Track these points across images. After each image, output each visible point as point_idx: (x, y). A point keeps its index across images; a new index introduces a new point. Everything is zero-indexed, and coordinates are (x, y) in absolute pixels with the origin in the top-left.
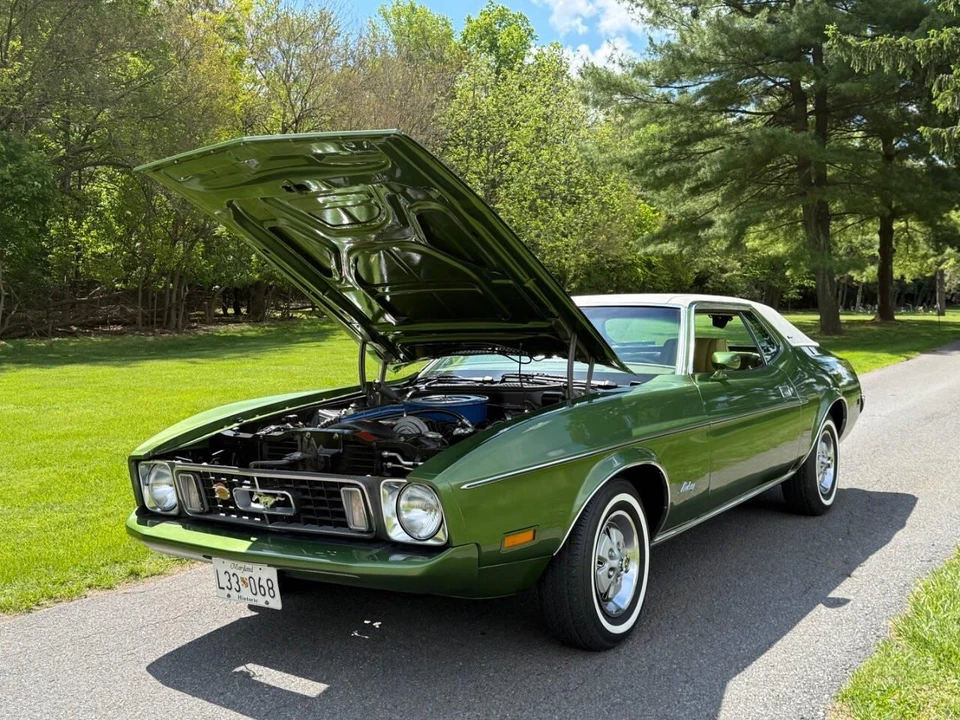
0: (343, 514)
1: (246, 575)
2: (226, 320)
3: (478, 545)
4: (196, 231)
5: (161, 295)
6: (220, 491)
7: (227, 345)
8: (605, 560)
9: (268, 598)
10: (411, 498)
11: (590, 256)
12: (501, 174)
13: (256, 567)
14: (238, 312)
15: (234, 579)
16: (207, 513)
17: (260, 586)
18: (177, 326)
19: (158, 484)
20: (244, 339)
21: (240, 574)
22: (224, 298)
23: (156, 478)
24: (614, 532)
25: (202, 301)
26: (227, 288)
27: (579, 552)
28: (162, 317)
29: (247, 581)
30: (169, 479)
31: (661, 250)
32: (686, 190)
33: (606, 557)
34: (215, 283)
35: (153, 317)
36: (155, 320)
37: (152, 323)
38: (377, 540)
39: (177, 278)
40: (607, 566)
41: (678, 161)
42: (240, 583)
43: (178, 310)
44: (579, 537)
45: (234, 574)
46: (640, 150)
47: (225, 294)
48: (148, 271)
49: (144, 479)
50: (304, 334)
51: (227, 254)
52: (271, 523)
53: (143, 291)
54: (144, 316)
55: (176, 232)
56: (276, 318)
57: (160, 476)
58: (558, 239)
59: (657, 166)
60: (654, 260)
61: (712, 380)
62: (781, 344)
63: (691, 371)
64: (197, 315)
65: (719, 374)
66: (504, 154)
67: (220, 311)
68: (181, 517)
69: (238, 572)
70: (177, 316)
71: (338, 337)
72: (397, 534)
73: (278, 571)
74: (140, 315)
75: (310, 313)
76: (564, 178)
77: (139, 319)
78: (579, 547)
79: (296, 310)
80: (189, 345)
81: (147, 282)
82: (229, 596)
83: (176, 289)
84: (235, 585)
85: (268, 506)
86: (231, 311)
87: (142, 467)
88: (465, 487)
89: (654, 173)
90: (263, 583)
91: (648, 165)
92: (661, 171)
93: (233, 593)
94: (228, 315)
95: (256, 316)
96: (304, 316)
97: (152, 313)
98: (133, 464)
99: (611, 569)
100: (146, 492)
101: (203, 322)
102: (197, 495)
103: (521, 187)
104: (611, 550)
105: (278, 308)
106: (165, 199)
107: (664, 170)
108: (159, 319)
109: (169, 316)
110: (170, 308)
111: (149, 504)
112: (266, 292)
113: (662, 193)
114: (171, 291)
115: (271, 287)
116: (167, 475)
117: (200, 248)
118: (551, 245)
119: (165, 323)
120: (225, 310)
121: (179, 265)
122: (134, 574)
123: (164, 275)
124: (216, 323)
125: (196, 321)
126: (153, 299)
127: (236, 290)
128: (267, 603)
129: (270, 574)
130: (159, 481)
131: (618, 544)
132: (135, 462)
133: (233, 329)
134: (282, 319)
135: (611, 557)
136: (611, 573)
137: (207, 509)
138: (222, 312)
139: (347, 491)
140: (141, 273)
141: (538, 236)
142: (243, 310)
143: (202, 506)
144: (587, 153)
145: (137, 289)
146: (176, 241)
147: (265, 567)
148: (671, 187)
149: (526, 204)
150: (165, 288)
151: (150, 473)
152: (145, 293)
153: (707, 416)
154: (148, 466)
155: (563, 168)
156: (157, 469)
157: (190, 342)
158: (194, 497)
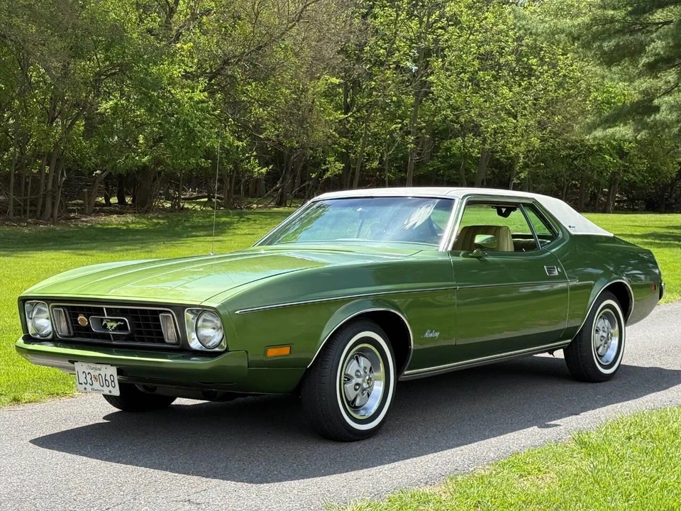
0: (161, 334)
1: (97, 373)
2: (107, 209)
3: (247, 352)
4: (77, 105)
5: (36, 180)
6: (81, 320)
7: (107, 238)
8: (352, 378)
9: (111, 388)
10: (205, 320)
11: (543, 140)
12: (436, 41)
13: (104, 367)
14: (122, 201)
15: (89, 377)
16: (72, 337)
17: (106, 380)
18: (52, 216)
19: (37, 318)
20: (129, 231)
21: (93, 372)
22: (107, 184)
23: (37, 313)
24: (362, 359)
25: (82, 188)
26: (110, 173)
27: (327, 366)
28: (36, 206)
29: (97, 378)
30: (47, 314)
31: (613, 135)
32: (643, 66)
33: (353, 375)
34: (97, 167)
35: (26, 205)
36: (28, 208)
37: (25, 211)
38: (182, 349)
39: (54, 161)
40: (354, 382)
41: (632, 32)
42: (93, 379)
43: (54, 198)
44: (329, 357)
45: (89, 373)
46: (586, 19)
47: (108, 179)
48: (22, 153)
49: (29, 313)
50: (196, 228)
51: (111, 135)
52: (114, 341)
53: (15, 175)
54: (16, 204)
55: (54, 109)
56: (164, 209)
57: (40, 311)
58: (503, 120)
59: (604, 40)
60: (626, 146)
61: (471, 257)
62: (560, 232)
63: (450, 249)
64: (75, 205)
65: (478, 252)
66: (441, 17)
67: (101, 200)
68: (55, 340)
69: (91, 372)
70: (53, 204)
71: (239, 232)
72: (195, 344)
73: (117, 369)
74: (11, 202)
75: (205, 204)
76: (514, 45)
77: (11, 208)
78: (328, 363)
79: (189, 200)
80: (65, 237)
81: (20, 164)
82: (85, 389)
83: (52, 174)
84: (89, 381)
85: (113, 328)
86: (114, 200)
87: (27, 306)
88: (238, 312)
89: (600, 47)
90: (108, 378)
91: (595, 37)
92: (608, 45)
93: (88, 387)
94: (110, 204)
95: (141, 207)
96: (197, 207)
97: (25, 201)
98: (21, 302)
99: (357, 384)
100: (29, 324)
101: (82, 212)
102: (65, 323)
103: (460, 57)
104: (358, 371)
105: (168, 198)
106: (43, 71)
107: (613, 43)
108: (33, 208)
109: (44, 205)
110: (45, 196)
111: (31, 331)
112: (155, 179)
113: (614, 69)
114: (47, 175)
115: (159, 173)
116: (45, 312)
117: (81, 125)
118: (495, 126)
119: (39, 213)
120: (107, 199)
121: (56, 146)
122: (16, 400)
123: (39, 157)
124: (97, 213)
125: (74, 211)
126: (27, 184)
127: (120, 175)
128: (110, 392)
129: (112, 371)
130: (39, 316)
131: (365, 368)
132: (23, 301)
133: (115, 220)
134: (171, 210)
135: (358, 376)
136: (357, 387)
137: (72, 334)
138: (104, 202)
139: (164, 316)
140: (13, 155)
141: (480, 115)
142: (128, 200)
143: (69, 332)
144: (524, 23)
145: (10, 173)
146: (53, 119)
147: (109, 367)
148: (626, 62)
149: (466, 76)
150: (40, 172)
151: (33, 311)
152: (19, 177)
153: (455, 283)
154: (32, 304)
155: (511, 33)
156: (38, 306)
157: (66, 235)
158: (64, 325)
